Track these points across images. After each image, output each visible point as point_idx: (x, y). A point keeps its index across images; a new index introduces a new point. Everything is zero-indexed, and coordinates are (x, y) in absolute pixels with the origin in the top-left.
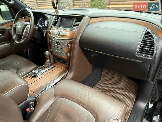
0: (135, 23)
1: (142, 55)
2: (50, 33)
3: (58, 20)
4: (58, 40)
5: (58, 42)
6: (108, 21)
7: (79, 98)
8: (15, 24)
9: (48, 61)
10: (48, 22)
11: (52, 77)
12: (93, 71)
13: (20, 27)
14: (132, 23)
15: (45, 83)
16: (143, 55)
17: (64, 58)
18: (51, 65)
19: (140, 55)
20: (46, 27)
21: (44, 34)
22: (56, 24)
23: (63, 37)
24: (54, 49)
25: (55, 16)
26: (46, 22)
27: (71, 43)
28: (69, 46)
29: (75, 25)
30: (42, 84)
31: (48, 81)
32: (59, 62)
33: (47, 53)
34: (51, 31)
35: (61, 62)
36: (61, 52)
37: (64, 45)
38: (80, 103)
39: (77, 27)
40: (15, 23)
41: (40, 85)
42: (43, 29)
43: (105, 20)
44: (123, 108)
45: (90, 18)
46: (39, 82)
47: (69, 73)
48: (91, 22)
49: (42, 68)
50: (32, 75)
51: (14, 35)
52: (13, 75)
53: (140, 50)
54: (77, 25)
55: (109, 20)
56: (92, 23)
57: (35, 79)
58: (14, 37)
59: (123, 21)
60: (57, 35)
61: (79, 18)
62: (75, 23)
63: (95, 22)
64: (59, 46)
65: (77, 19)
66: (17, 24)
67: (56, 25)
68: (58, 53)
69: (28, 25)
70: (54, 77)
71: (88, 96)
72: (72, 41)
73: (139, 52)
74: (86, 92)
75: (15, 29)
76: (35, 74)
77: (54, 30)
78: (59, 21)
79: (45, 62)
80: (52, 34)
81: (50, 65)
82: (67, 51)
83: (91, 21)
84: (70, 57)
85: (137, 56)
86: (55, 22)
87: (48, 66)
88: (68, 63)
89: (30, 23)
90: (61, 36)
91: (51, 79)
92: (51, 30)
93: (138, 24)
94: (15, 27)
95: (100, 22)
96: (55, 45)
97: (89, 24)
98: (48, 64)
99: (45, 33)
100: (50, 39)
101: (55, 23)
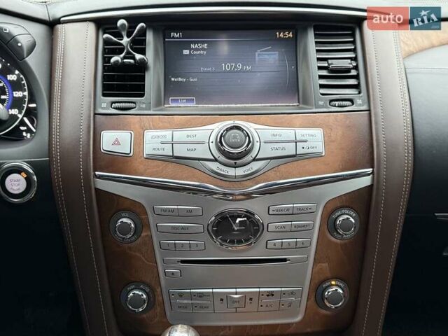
2: (106, 161)
21: (14, 184)
22: (142, 78)
34: (116, 141)
36: (271, 294)
37: (296, 231)
54: (343, 74)
62: (317, 60)
80: (137, 163)
82: (325, 270)
99: (20, 170)
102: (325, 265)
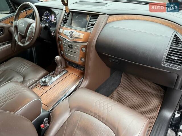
0: (162, 24)
1: (168, 64)
2: (59, 33)
3: (68, 16)
4: (70, 42)
5: (70, 45)
6: (129, 19)
7: (97, 112)
8: (16, 22)
9: (60, 66)
10: (55, 17)
11: (65, 87)
12: (111, 74)
13: (23, 26)
14: (159, 23)
15: (58, 94)
16: (170, 65)
17: (78, 63)
18: (63, 70)
19: (166, 65)
20: (53, 22)
21: (53, 34)
22: (67, 21)
23: (76, 39)
24: (65, 52)
25: (64, 11)
26: (53, 16)
27: (86, 47)
28: (84, 50)
29: (90, 24)
30: (54, 95)
31: (61, 91)
32: (72, 66)
33: (58, 58)
34: (61, 31)
35: (74, 67)
36: (74, 57)
37: (77, 49)
38: (99, 117)
39: (93, 27)
40: (15, 20)
41: (53, 97)
42: (50, 27)
43: (127, 18)
44: (146, 123)
45: (108, 16)
46: (51, 92)
47: (84, 79)
48: (110, 20)
49: (53, 74)
50: (42, 84)
51: (16, 35)
52: (23, 89)
53: (166, 59)
54: (93, 25)
55: (131, 18)
56: (110, 22)
57: (46, 89)
58: (16, 37)
59: (148, 21)
60: (69, 37)
61: (95, 16)
62: (90, 21)
63: (114, 21)
64: (71, 50)
65: (91, 17)
66: (18, 21)
67: (66, 23)
68: (71, 57)
69: (32, 24)
70: (67, 85)
71: (107, 109)
72: (86, 44)
73: (165, 61)
74: (105, 104)
75: (16, 27)
76: (46, 83)
77: (64, 30)
78: (70, 17)
79: (56, 68)
80: (62, 34)
81: (61, 71)
82: (81, 56)
83: (108, 20)
84: (85, 62)
85: (163, 65)
86: (65, 19)
87: (60, 73)
88: (82, 69)
89: (35, 22)
90: (73, 38)
91: (65, 88)
92: (61, 29)
93: (165, 25)
94: (16, 25)
95: (120, 20)
96: (66, 48)
97: (106, 24)
98: (59, 70)
99: (53, 32)
100: (60, 40)
101: (65, 21)
102: (81, 55)
